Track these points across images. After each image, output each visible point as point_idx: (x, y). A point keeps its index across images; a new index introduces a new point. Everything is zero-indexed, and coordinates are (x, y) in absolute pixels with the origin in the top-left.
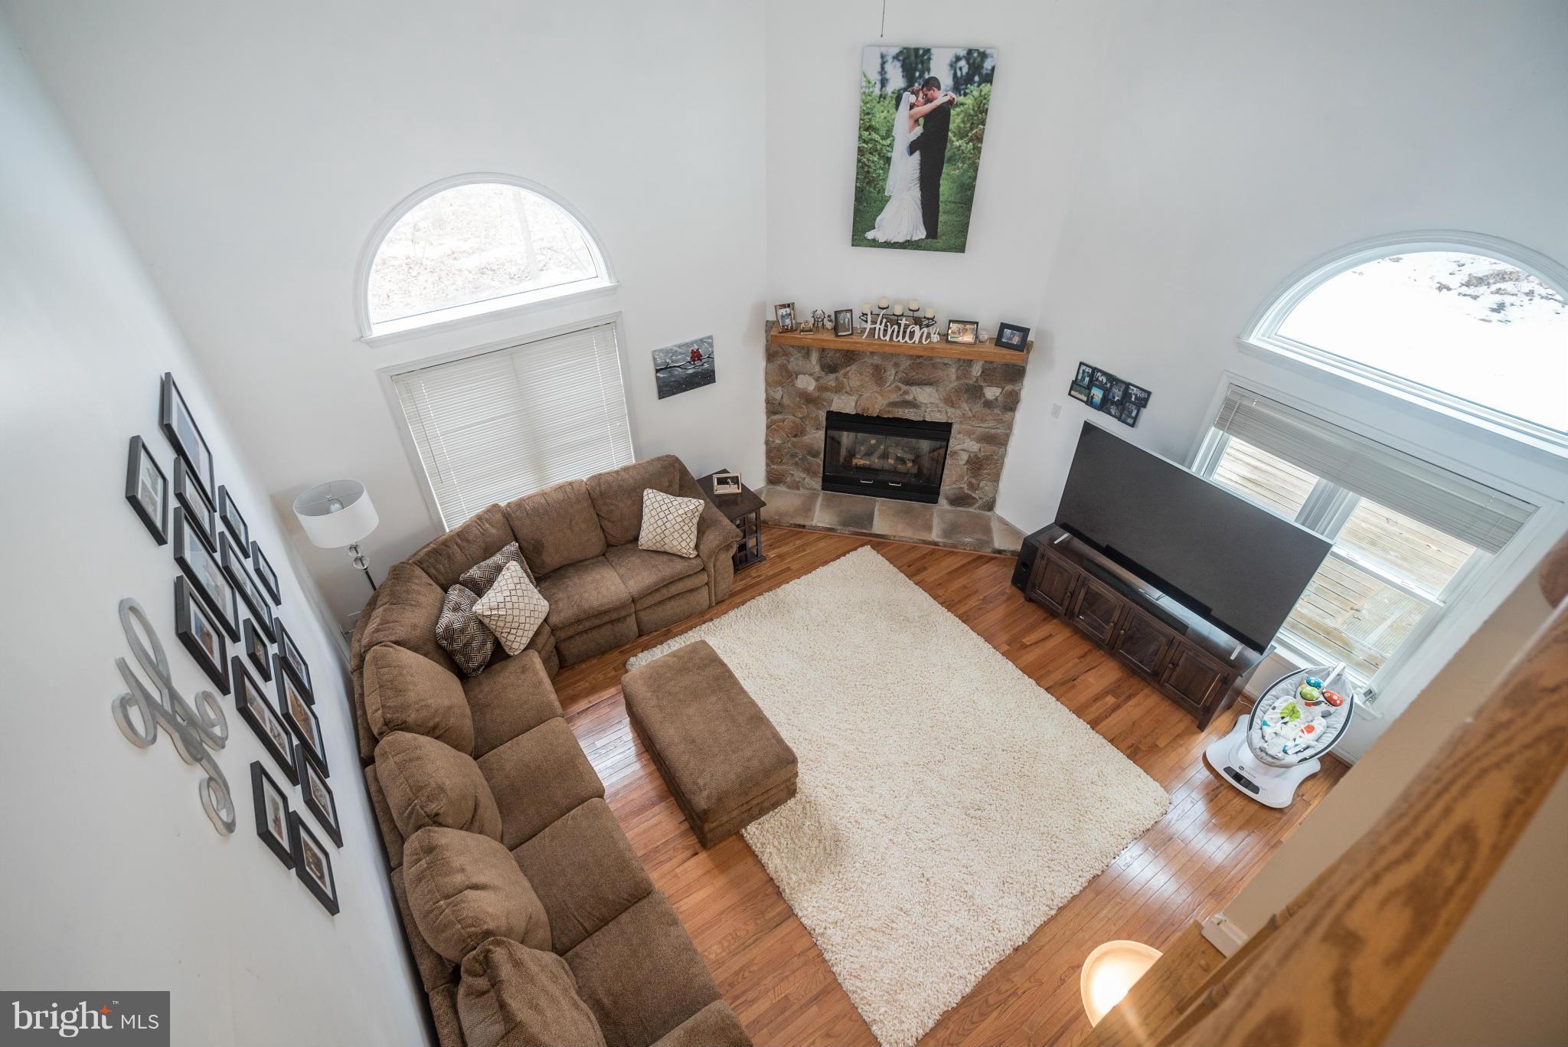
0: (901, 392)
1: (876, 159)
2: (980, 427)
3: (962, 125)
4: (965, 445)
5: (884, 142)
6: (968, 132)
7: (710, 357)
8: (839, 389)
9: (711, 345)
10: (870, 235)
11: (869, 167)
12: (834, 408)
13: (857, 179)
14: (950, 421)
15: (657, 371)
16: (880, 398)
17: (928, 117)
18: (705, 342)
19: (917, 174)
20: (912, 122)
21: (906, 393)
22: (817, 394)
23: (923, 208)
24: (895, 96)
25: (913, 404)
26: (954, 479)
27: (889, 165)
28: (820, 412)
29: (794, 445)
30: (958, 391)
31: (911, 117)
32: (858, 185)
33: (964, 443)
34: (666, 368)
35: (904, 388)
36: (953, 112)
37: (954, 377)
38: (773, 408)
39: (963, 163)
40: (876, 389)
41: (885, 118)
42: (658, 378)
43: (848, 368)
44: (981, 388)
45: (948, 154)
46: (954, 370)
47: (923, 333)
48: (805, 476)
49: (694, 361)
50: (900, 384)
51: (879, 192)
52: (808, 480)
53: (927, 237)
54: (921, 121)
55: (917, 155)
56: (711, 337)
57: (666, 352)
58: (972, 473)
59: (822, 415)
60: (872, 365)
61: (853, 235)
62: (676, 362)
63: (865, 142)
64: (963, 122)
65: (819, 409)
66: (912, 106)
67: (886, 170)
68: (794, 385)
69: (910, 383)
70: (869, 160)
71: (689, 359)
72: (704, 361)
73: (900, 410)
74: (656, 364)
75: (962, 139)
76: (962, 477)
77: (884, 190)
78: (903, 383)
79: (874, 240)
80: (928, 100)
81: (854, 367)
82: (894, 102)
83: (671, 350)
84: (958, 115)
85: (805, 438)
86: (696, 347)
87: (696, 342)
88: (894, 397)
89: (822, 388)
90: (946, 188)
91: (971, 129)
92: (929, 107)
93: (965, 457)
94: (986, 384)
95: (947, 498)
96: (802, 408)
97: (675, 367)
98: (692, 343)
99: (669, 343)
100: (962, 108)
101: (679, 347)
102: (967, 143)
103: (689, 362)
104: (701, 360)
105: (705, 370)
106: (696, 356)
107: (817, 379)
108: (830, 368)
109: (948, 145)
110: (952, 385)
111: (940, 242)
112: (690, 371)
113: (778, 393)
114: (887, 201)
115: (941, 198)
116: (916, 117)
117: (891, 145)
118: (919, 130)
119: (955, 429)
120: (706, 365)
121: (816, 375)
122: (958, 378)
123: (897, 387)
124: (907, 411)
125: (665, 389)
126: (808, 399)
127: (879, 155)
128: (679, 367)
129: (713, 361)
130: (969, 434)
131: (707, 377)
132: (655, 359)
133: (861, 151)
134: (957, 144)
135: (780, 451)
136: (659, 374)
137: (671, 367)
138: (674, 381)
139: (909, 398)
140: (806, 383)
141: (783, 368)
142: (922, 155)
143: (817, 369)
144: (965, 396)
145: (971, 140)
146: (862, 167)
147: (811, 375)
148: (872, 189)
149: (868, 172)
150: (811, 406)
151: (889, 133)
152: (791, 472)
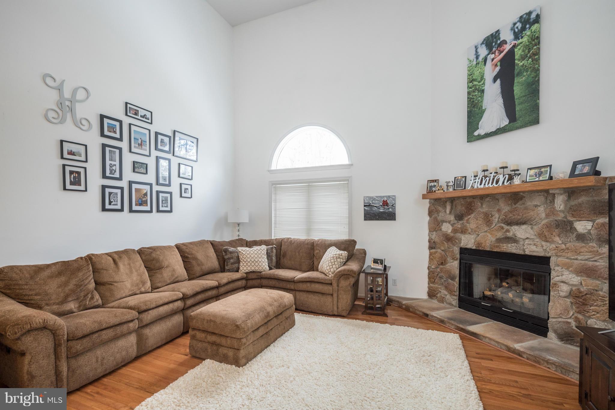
0: (505, 230)
1: (476, 93)
2: (577, 259)
3: (523, 53)
4: (564, 277)
5: (480, 84)
6: (527, 54)
7: (393, 206)
8: (464, 231)
9: (394, 200)
10: (476, 133)
11: (474, 99)
12: (463, 245)
13: (468, 107)
14: (548, 255)
15: (365, 206)
16: (490, 236)
17: (501, 61)
18: (391, 197)
19: (499, 90)
20: (494, 67)
21: (508, 231)
22: (452, 235)
23: (505, 107)
24: (483, 60)
25: (513, 240)
26: (559, 311)
27: (484, 94)
28: (455, 247)
29: (441, 270)
30: (548, 226)
31: (493, 65)
32: (469, 109)
33: (562, 275)
34: (369, 206)
35: (506, 227)
36: (516, 50)
37: (543, 215)
38: (432, 246)
39: (527, 72)
40: (486, 229)
41: (480, 72)
42: (364, 209)
43: (469, 217)
44: (571, 223)
45: (516, 72)
46: (542, 209)
47: (505, 178)
48: (447, 293)
49: (384, 206)
50: (503, 225)
51: (479, 109)
52: (448, 297)
53: (510, 123)
54: (499, 64)
55: (498, 81)
56: (394, 196)
57: (370, 198)
58: (578, 308)
59: (457, 250)
60: (483, 213)
61: (467, 136)
62: (374, 204)
63: (471, 88)
64: (523, 51)
65: (454, 245)
66: (493, 60)
67: (482, 97)
68: (441, 230)
69: (510, 223)
70: (473, 96)
71: (381, 204)
72: (389, 207)
73: (504, 245)
74: (365, 203)
75: (524, 60)
76: (567, 310)
77: (482, 107)
78: (504, 224)
79: (479, 135)
80: (501, 52)
81: (473, 215)
82: (483, 63)
83: (373, 197)
84: (519, 49)
85: (447, 265)
86: (385, 199)
87: (386, 196)
88: (500, 235)
89: (455, 231)
90: (518, 90)
91: (529, 52)
92: (502, 55)
93: (565, 289)
94: (575, 219)
95: (555, 332)
96: (444, 243)
97: (373, 206)
98: (384, 197)
99: (373, 194)
100: (521, 45)
101: (377, 197)
102: (528, 61)
103: (382, 206)
104: (388, 206)
105: (389, 212)
106: (385, 203)
107: (452, 225)
108: (460, 217)
109: (516, 67)
110: (544, 222)
111: (518, 123)
112: (381, 210)
113: (434, 236)
114: (484, 112)
115: (516, 97)
116: (495, 64)
117: (484, 84)
118: (498, 69)
119: (553, 260)
120: (390, 210)
121: (452, 222)
122: (547, 216)
123: (500, 226)
124: (509, 245)
125: (368, 216)
126: (448, 239)
127: (478, 91)
128: (376, 206)
129: (395, 208)
130: (567, 266)
131: (391, 216)
132: (364, 200)
133: (469, 93)
134: (522, 64)
135: (434, 273)
136: (365, 208)
137: (371, 206)
138: (372, 213)
139: (510, 234)
140: (447, 228)
141: (436, 219)
142: (501, 80)
143: (452, 218)
144: (556, 230)
145: (529, 58)
146: (470, 100)
147: (449, 222)
148: (475, 109)
149: (473, 101)
150: (449, 243)
151: (482, 78)
152: (440, 290)
